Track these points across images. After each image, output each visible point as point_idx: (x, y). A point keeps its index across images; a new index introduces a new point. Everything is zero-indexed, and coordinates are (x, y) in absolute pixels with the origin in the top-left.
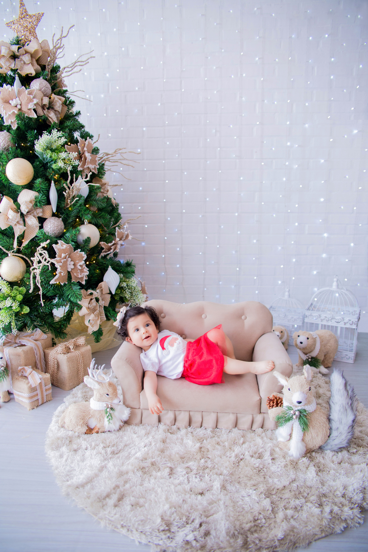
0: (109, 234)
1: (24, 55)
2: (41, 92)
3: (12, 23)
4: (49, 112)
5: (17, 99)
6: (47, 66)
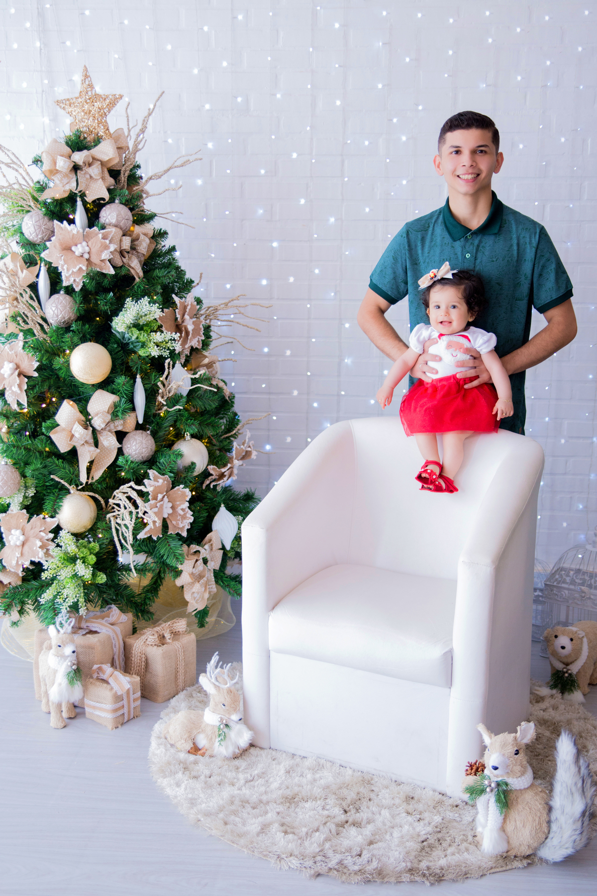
0: (220, 450)
1: (90, 165)
2: (118, 230)
3: (68, 102)
4: (130, 258)
5: (84, 244)
6: (122, 172)
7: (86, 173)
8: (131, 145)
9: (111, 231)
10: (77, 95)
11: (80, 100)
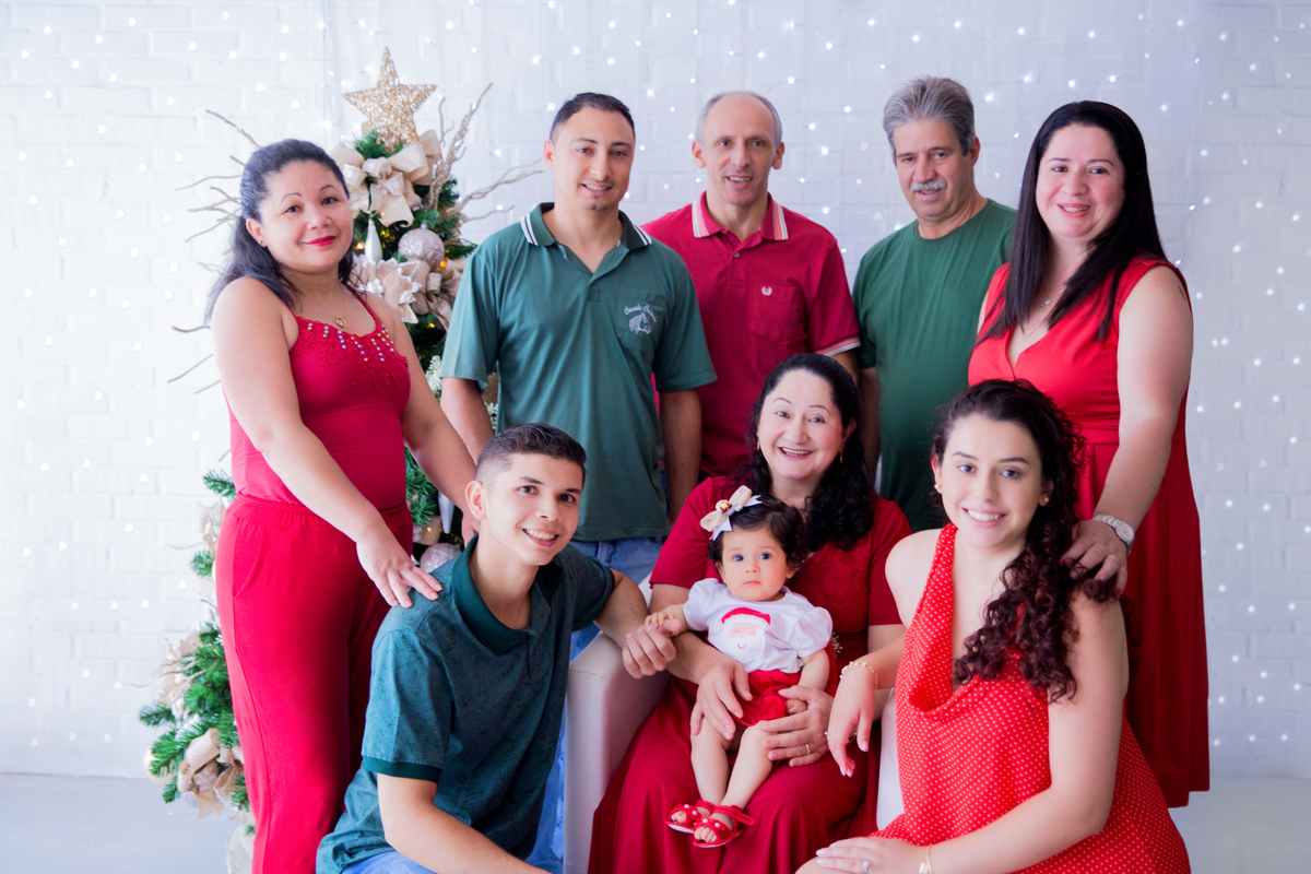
1: (388, 177)
2: (424, 264)
3: (361, 95)
4: (439, 303)
5: (377, 281)
6: (432, 189)
7: (383, 187)
8: (445, 153)
9: (415, 265)
10: (374, 85)
11: (377, 92)
